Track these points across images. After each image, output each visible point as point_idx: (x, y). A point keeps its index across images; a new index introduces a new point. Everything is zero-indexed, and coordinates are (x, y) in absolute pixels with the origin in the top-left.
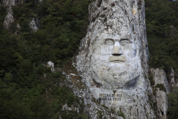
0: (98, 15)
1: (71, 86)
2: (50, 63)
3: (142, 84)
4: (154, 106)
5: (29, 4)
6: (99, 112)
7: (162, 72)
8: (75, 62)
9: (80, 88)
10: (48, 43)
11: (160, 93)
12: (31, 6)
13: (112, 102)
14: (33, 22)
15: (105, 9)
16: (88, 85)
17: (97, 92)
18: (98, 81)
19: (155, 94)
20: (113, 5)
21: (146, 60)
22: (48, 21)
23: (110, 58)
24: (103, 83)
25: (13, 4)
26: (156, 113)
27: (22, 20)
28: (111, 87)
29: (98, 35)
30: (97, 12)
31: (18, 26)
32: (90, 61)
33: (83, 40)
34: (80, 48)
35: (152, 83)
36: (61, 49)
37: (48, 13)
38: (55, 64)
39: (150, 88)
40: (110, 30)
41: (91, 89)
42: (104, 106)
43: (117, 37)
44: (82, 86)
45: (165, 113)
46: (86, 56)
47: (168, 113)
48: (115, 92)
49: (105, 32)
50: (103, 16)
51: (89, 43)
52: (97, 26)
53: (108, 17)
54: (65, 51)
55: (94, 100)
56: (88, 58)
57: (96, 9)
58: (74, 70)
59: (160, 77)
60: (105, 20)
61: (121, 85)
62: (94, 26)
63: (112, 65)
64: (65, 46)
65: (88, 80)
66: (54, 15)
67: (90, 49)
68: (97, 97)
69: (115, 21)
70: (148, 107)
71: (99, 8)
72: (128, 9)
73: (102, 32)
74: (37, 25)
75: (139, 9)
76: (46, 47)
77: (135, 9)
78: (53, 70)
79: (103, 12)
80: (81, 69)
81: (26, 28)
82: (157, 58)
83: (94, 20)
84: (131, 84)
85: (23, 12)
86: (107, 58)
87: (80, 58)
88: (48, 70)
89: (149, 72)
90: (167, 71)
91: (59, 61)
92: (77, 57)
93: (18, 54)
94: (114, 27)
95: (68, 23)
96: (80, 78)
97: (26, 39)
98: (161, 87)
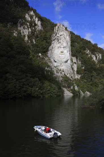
0: (56, 39)
1: (47, 62)
2: (40, 54)
3: (69, 62)
4: (73, 69)
5: (32, 34)
6: (56, 70)
7: (76, 58)
8: (48, 54)
9: (50, 63)
10: (39, 47)
11: (74, 65)
12: (33, 35)
13: (60, 67)
14: (34, 40)
15: (58, 37)
16: (52, 62)
17: (55, 64)
18: (55, 60)
19: (73, 65)
20: (61, 36)
21: (70, 54)
22: (38, 40)
23: (60, 53)
24: (57, 61)
25: (28, 34)
26: (73, 71)
27: (31, 39)
28: (60, 63)
29: (56, 45)
30: (55, 38)
31: (29, 41)
32: (53, 54)
33: (50, 47)
34: (49, 49)
35: (72, 62)
36: (44, 49)
37: (38, 37)
38: (42, 54)
39: (72, 63)
40: (60, 44)
41: (54, 63)
42: (57, 68)
43: (62, 46)
44: (51, 62)
45: (76, 71)
46: (51, 52)
47: (77, 71)
48: (61, 64)
49: (58, 44)
50: (57, 39)
51: (52, 48)
52: (55, 42)
53: (59, 39)
54: (45, 50)
55: (54, 67)
56: (52, 53)
57: (55, 37)
58: (48, 57)
59: (75, 60)
60: (58, 40)
61: (63, 62)
62: (54, 42)
63: (60, 55)
64: (45, 49)
65: (52, 60)
66: (40, 38)
67: (53, 50)
68: (55, 66)
69: (62, 41)
70: (71, 69)
71: (56, 36)
72: (65, 37)
73: (57, 44)
74: (35, 41)
75: (69, 37)
76: (38, 49)
77: (68, 37)
78: (41, 56)
79: (57, 38)
80: (50, 56)
81: (32, 42)
82: (74, 54)
83: (54, 40)
84: (66, 62)
85: (31, 37)
86: (59, 53)
87: (49, 52)
88: (40, 56)
89: (71, 58)
90: (77, 58)
91: (43, 53)
92: (48, 52)
93: (30, 51)
94: (61, 43)
95: (45, 41)
96: (50, 59)
97: (32, 46)
98: (75, 63)
